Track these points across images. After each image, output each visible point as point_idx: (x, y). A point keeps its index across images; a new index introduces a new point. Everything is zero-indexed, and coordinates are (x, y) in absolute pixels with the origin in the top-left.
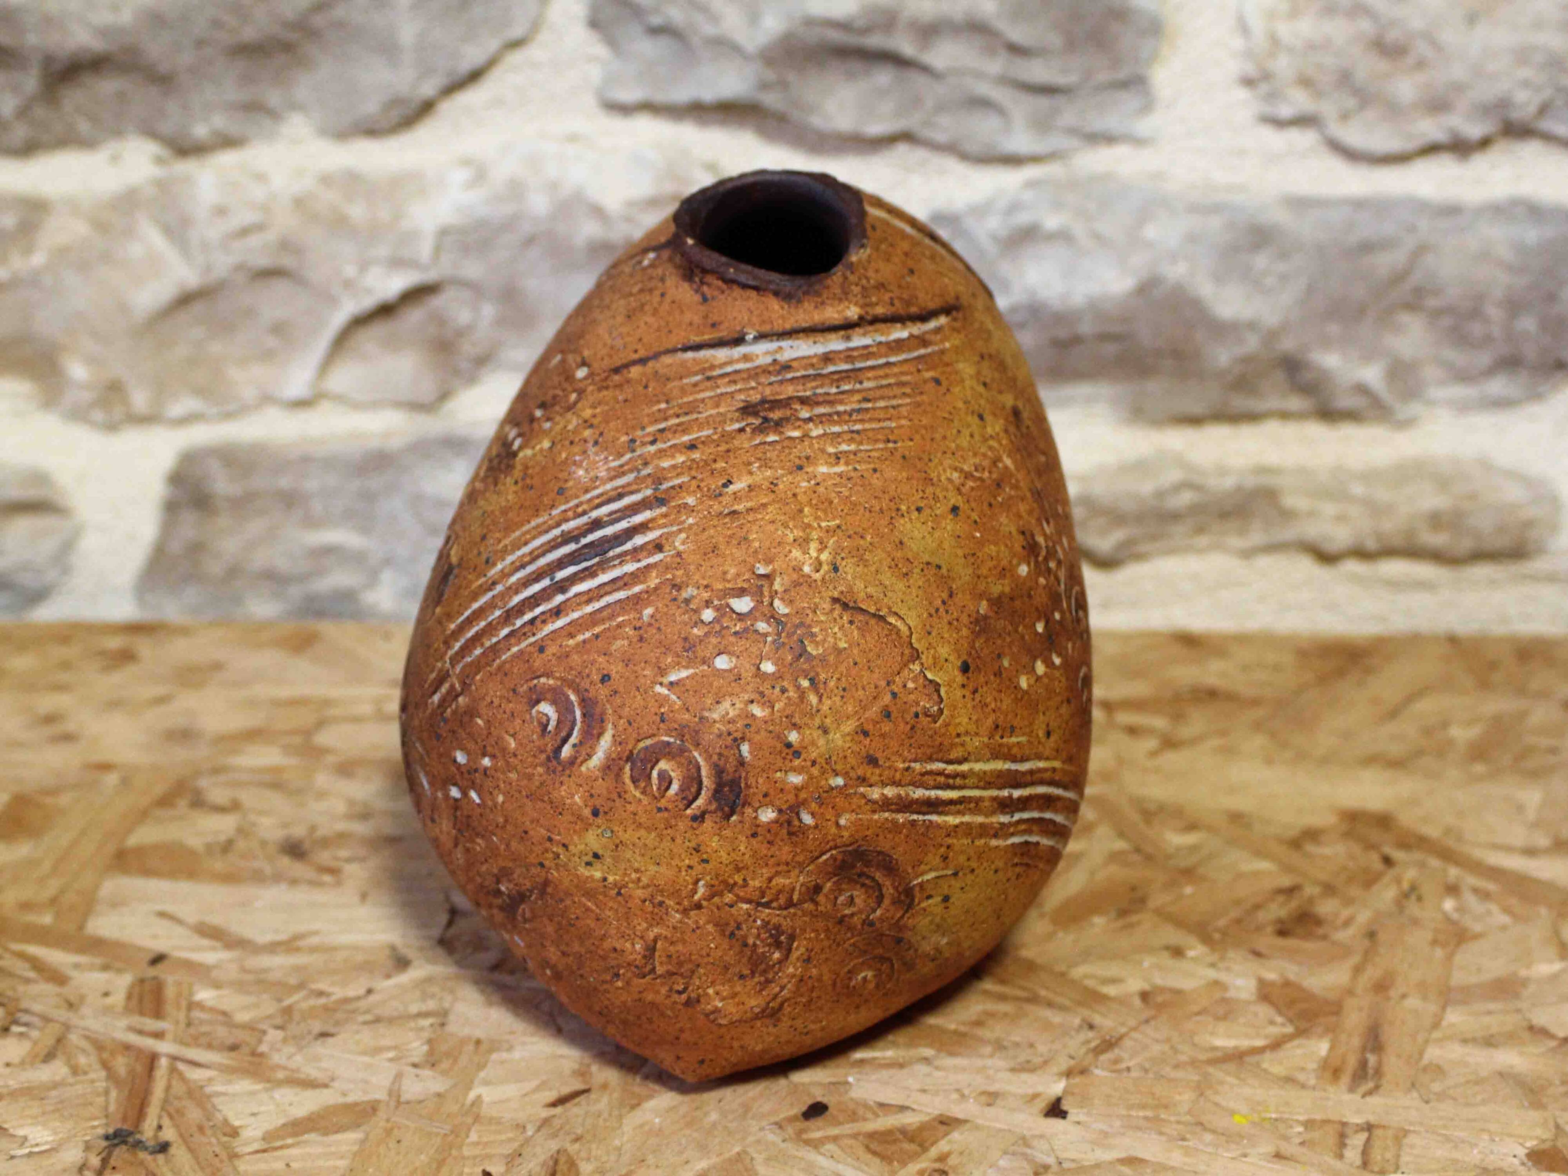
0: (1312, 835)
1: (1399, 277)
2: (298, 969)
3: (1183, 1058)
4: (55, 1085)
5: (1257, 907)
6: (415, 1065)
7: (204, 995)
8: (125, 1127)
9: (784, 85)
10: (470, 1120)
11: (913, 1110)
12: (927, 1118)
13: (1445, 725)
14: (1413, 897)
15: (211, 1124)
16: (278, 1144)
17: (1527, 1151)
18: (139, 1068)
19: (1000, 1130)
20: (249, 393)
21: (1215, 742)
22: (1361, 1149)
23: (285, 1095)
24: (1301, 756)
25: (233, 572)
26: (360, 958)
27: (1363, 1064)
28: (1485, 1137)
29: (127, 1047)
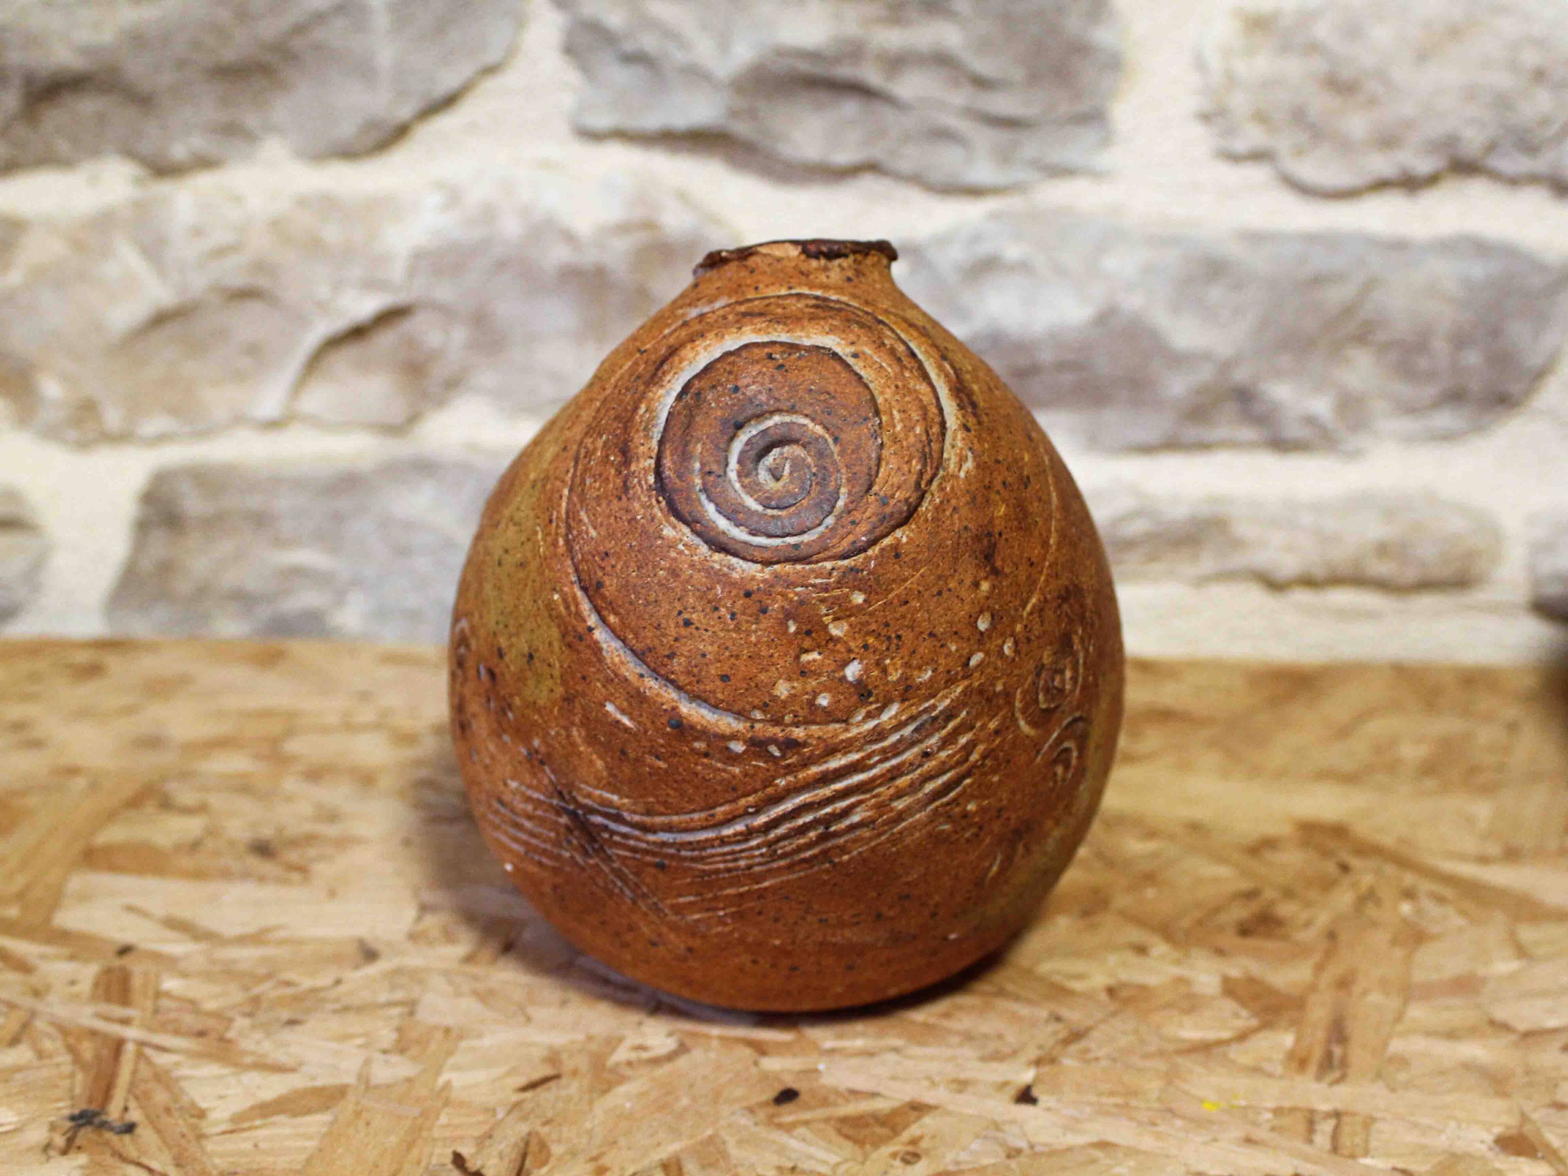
0: (1269, 843)
1: (1348, 311)
2: (266, 960)
3: (1152, 1049)
4: (19, 1069)
6: (385, 1052)
7: (171, 984)
8: (91, 1108)
9: (752, 114)
10: (440, 1103)
11: (883, 1096)
12: (897, 1104)
13: (1394, 743)
14: (1372, 900)
15: (177, 1106)
16: (246, 1125)
17: (1493, 1137)
18: (105, 1052)
19: (972, 1116)
20: (221, 414)
21: (1170, 758)
22: (1330, 1134)
23: (253, 1078)
24: (1255, 772)
25: (202, 592)
26: (328, 950)
27: (1329, 1055)
28: (1452, 1124)
29: (93, 1033)
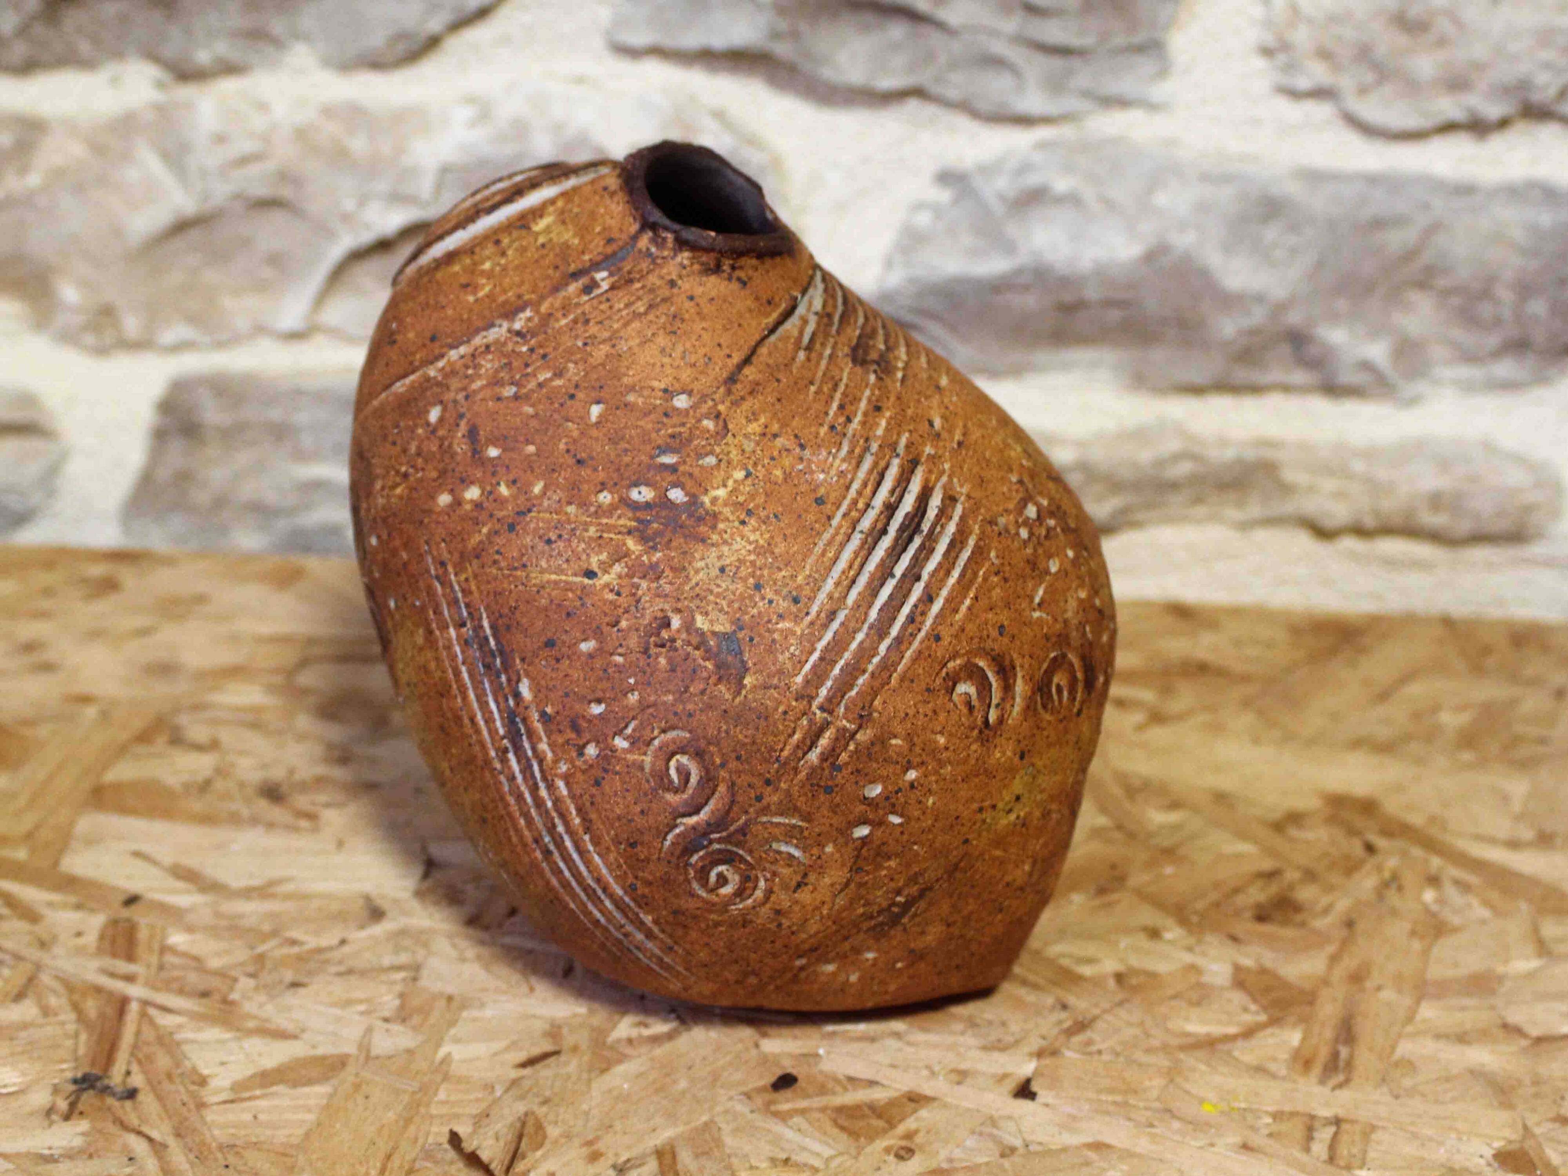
0: (1295, 818)
1: (1409, 255)
2: (272, 916)
3: (1156, 1043)
4: (25, 1026)
5: (1236, 891)
6: (386, 1020)
7: (177, 939)
8: (94, 1071)
9: (795, 35)
10: (438, 1078)
11: (883, 1085)
12: (896, 1094)
13: (1435, 709)
14: (1394, 886)
15: (179, 1071)
16: (246, 1095)
17: (1492, 1152)
18: (110, 1011)
19: (969, 1110)
20: (242, 324)
21: (1203, 718)
22: (1328, 1142)
23: (255, 1044)
24: (1288, 738)
25: (220, 503)
26: (334, 907)
27: (1335, 1055)
28: (1453, 1135)
29: (98, 990)
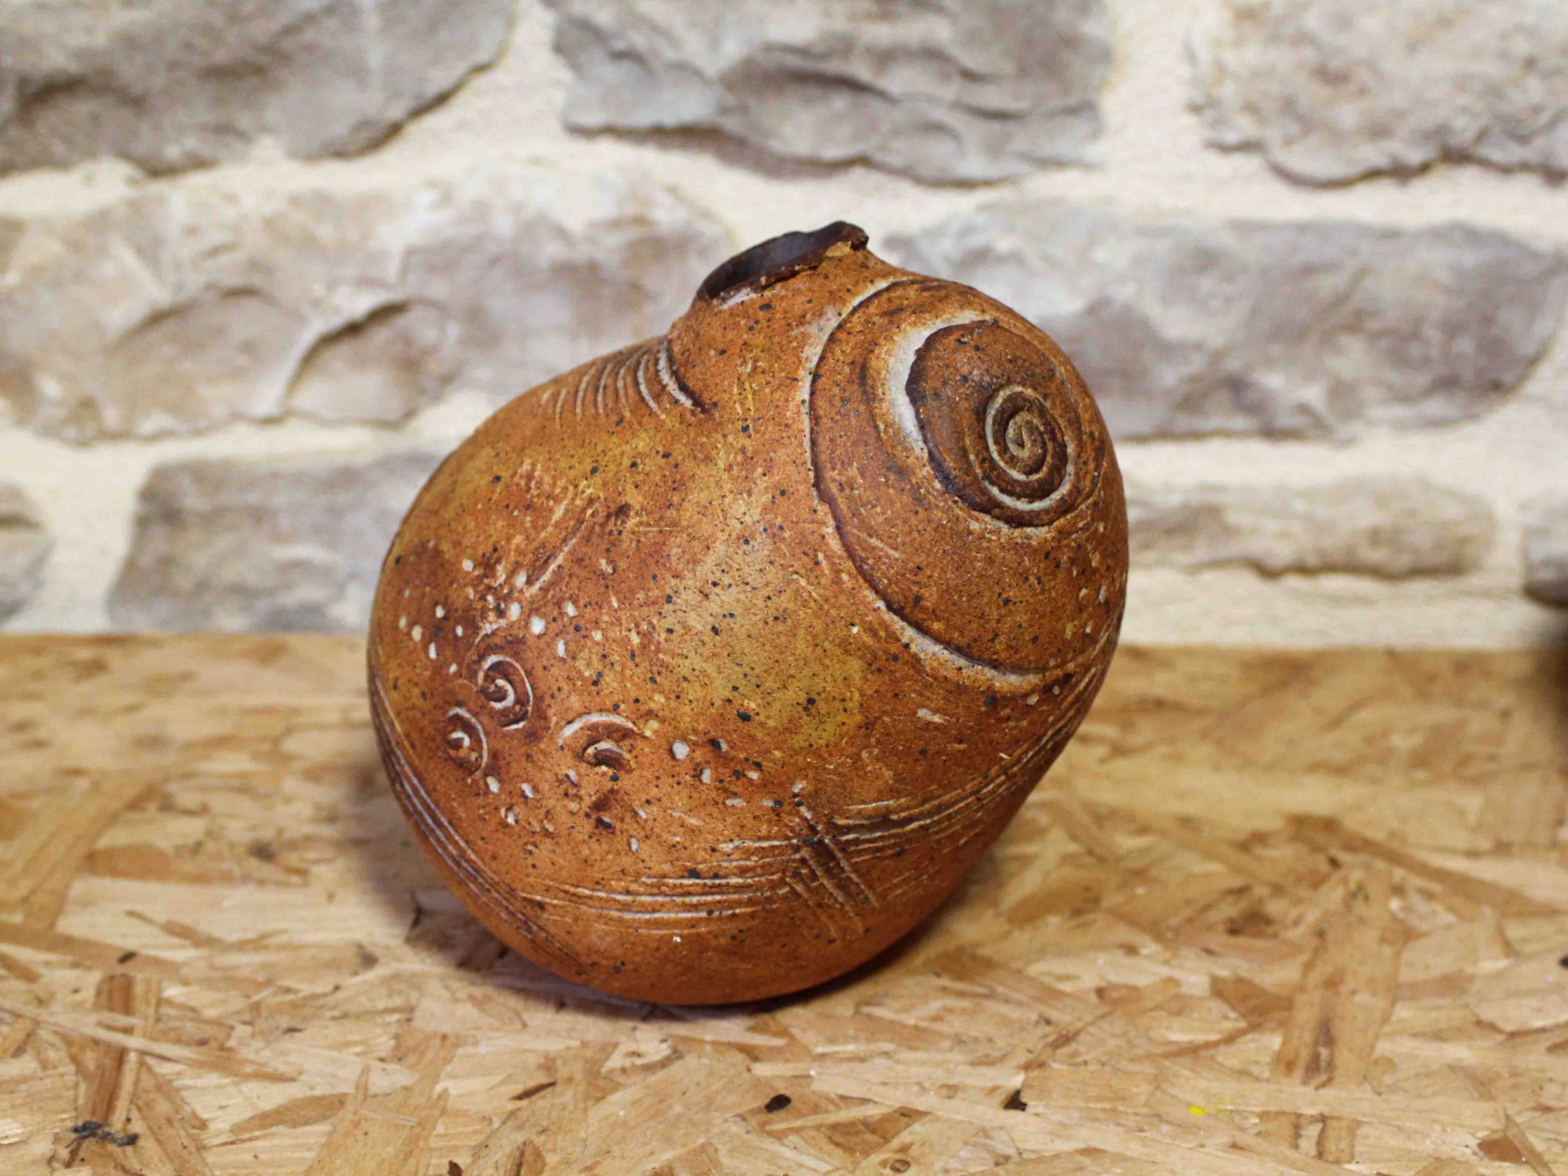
0: (1260, 838)
1: (1340, 299)
2: (264, 966)
3: (1140, 1052)
4: (24, 1080)
5: (1208, 907)
6: (382, 1060)
7: (173, 992)
8: (94, 1120)
9: (743, 109)
10: (437, 1113)
11: (875, 1103)
12: (886, 1110)
13: (1386, 733)
14: (1360, 897)
15: (180, 1116)
16: (247, 1136)
17: (1477, 1141)
18: (109, 1062)
19: (961, 1122)
20: (219, 411)
21: (1162, 750)
22: (1315, 1139)
23: (253, 1088)
24: (1247, 763)
25: (202, 586)
26: (327, 955)
27: (1316, 1057)
28: (1437, 1127)
29: (96, 1042)
